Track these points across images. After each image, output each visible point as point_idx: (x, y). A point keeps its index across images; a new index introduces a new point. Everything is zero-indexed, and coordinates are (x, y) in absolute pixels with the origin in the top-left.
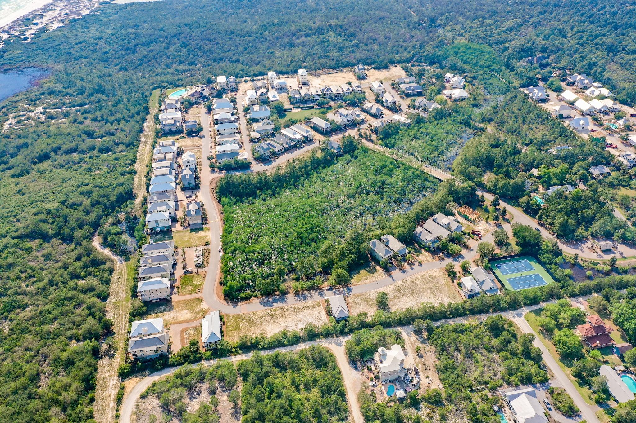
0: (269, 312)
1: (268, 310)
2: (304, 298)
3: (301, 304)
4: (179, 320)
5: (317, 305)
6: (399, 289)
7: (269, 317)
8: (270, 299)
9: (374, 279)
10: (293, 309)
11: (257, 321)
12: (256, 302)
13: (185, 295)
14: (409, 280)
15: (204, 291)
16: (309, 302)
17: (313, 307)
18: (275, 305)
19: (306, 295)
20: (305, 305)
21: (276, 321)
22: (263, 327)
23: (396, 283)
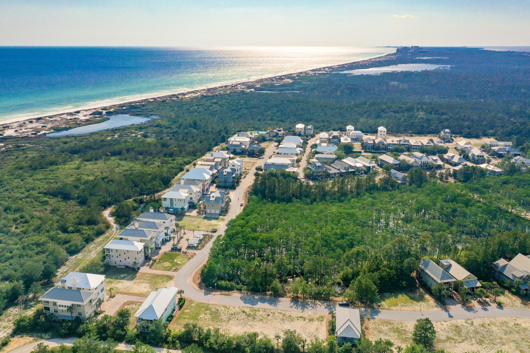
0: (247, 310)
1: (247, 308)
2: (304, 306)
3: (296, 312)
4: (132, 292)
5: (318, 319)
6: (457, 329)
7: (243, 316)
8: (256, 297)
9: (417, 308)
10: (281, 316)
11: (223, 317)
12: (236, 295)
13: (157, 269)
14: (477, 322)
15: (180, 271)
16: (309, 312)
17: (311, 320)
18: (260, 305)
19: (307, 304)
20: (302, 315)
21: (250, 323)
22: (229, 325)
23: (453, 321)
